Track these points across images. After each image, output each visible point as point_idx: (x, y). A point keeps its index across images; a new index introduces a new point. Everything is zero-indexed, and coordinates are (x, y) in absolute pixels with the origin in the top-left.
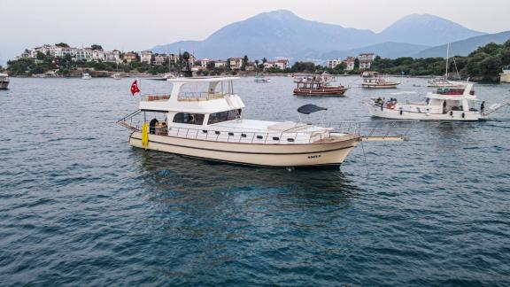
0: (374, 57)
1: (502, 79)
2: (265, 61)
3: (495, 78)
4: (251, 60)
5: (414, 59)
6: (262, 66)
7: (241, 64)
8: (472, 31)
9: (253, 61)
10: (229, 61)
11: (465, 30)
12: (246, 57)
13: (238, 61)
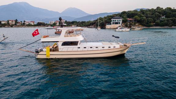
0: (65, 21)
1: (106, 27)
2: (25, 21)
3: (104, 27)
4: (19, 21)
5: (77, 21)
6: (24, 24)
7: (14, 23)
8: (87, 14)
9: (20, 22)
10: (8, 21)
11: (85, 13)
12: (16, 20)
13: (12, 21)
